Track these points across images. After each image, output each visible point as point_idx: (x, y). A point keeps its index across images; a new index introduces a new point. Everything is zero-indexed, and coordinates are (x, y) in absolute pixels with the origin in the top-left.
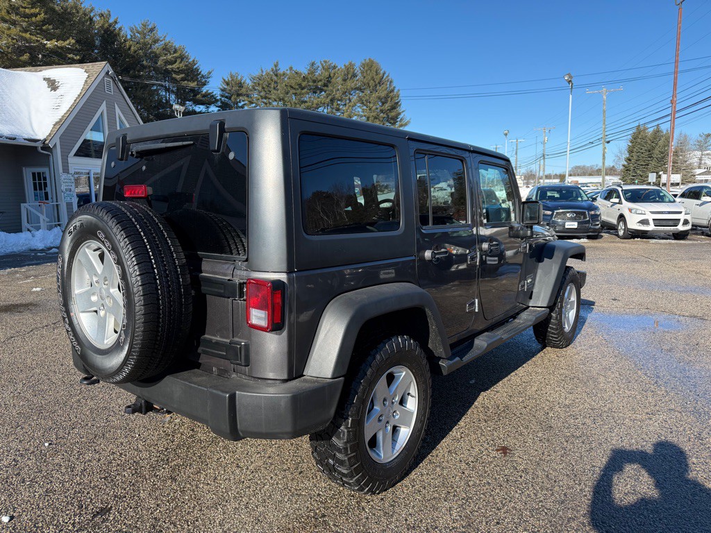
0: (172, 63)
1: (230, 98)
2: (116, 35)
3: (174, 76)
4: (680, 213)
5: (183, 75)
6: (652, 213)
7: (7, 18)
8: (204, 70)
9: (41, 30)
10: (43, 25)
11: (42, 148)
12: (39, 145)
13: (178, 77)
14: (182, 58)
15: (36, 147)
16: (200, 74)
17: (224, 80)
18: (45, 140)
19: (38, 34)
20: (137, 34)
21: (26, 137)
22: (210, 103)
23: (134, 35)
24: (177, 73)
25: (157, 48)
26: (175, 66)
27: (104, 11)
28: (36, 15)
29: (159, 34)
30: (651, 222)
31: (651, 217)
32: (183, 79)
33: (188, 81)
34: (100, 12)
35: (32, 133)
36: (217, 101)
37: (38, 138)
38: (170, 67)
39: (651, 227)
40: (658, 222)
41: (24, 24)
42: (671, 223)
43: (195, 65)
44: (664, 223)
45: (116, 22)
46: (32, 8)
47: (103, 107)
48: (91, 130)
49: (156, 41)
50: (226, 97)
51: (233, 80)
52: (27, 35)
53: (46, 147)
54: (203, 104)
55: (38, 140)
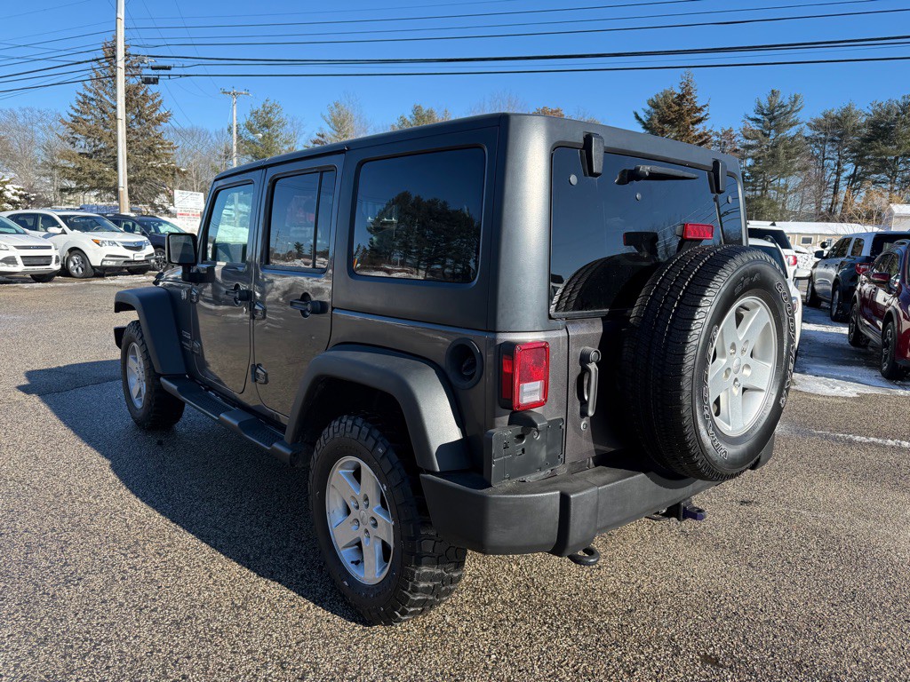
4: (49, 247)
6: (18, 247)
30: (19, 261)
31: (18, 254)
39: (20, 267)
40: (28, 260)
42: (43, 261)
44: (35, 261)
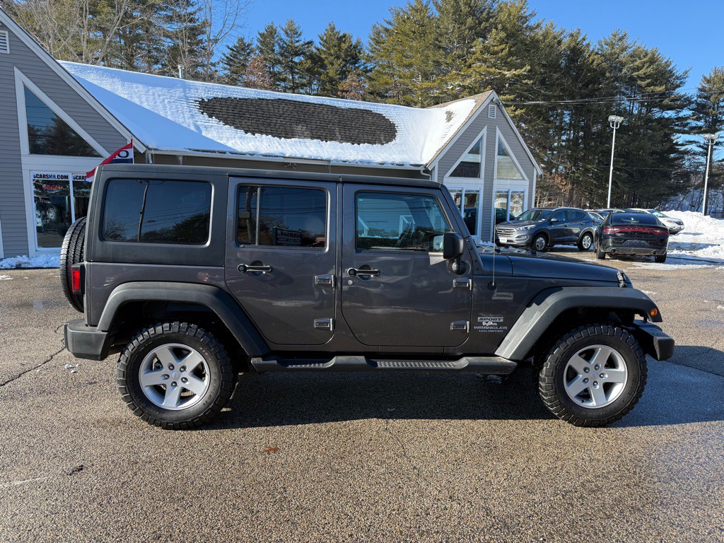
0: (638, 69)
1: (707, 98)
2: (581, 53)
3: (639, 82)
5: (650, 80)
7: (480, 58)
8: (678, 72)
9: (506, 63)
10: (508, 58)
11: (424, 171)
12: (421, 169)
13: (643, 83)
14: (652, 61)
15: (420, 171)
16: (673, 75)
17: (705, 78)
18: (427, 164)
19: (503, 66)
20: (604, 46)
21: (412, 163)
22: (682, 107)
23: (602, 47)
24: (642, 79)
25: (624, 57)
26: (641, 72)
27: (574, 31)
28: (502, 50)
29: (628, 42)
32: (648, 85)
33: (655, 85)
34: (571, 32)
35: (419, 159)
36: (691, 103)
37: (421, 163)
38: (636, 73)
41: (493, 60)
43: (668, 66)
45: (584, 39)
46: (500, 45)
47: (484, 132)
48: (469, 153)
49: (623, 50)
50: (705, 98)
51: (716, 76)
52: (493, 70)
53: (426, 171)
54: (671, 108)
55: (421, 165)
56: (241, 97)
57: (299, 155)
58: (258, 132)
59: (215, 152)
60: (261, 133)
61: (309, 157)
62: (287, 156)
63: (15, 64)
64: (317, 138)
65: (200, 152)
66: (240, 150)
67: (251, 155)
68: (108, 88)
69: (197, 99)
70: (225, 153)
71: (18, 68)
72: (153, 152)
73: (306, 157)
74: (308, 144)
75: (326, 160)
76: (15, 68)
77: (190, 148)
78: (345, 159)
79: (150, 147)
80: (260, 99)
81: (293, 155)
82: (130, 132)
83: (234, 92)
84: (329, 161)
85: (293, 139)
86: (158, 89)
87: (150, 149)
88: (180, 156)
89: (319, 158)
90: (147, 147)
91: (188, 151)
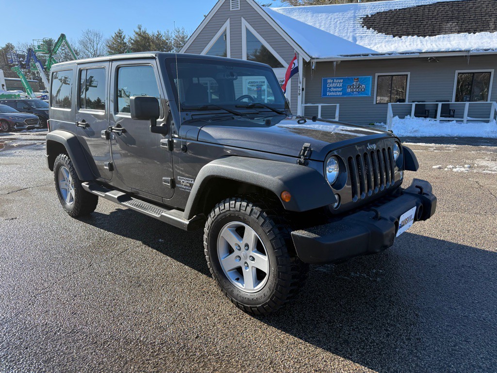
56: (401, 8)
57: (436, 49)
58: (404, 35)
59: (360, 55)
60: (408, 35)
61: (447, 50)
62: (423, 51)
63: (242, 15)
64: (465, 32)
65: (349, 57)
66: (380, 52)
67: (389, 54)
68: (302, 20)
69: (363, 17)
70: (367, 55)
71: (244, 18)
72: (316, 61)
73: (443, 50)
74: (452, 38)
75: (464, 51)
76: (242, 18)
77: (342, 54)
78: (487, 48)
79: (313, 57)
80: (418, 6)
81: (430, 50)
82: (301, 48)
83: (396, 4)
84: (468, 51)
85: (437, 36)
86: (335, 14)
87: (314, 59)
88: (334, 61)
89: (457, 50)
90: (311, 57)
91: (340, 57)
